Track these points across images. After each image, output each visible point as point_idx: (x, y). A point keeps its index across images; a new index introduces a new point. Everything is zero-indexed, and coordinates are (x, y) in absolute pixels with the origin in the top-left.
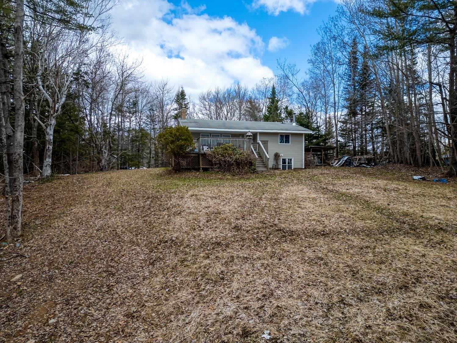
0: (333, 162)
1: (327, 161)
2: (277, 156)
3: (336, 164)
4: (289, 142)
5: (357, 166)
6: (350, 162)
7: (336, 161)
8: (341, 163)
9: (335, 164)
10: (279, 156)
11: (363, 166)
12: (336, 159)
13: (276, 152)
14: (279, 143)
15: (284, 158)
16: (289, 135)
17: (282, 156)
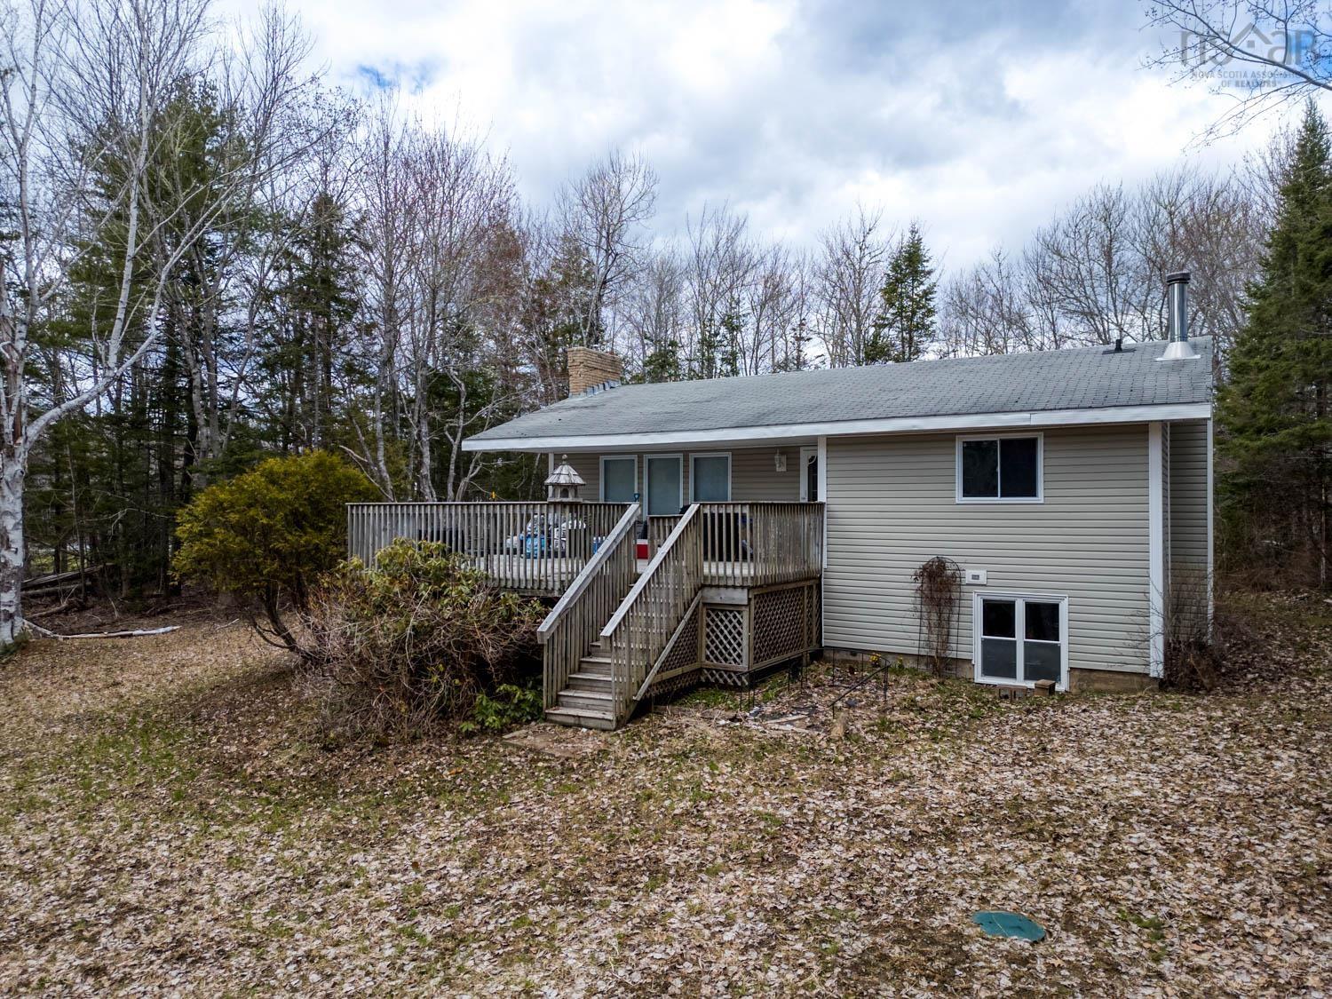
2: (938, 583)
4: (1032, 492)
10: (956, 581)
13: (940, 551)
14: (959, 497)
15: (999, 594)
16: (1032, 443)
17: (982, 580)
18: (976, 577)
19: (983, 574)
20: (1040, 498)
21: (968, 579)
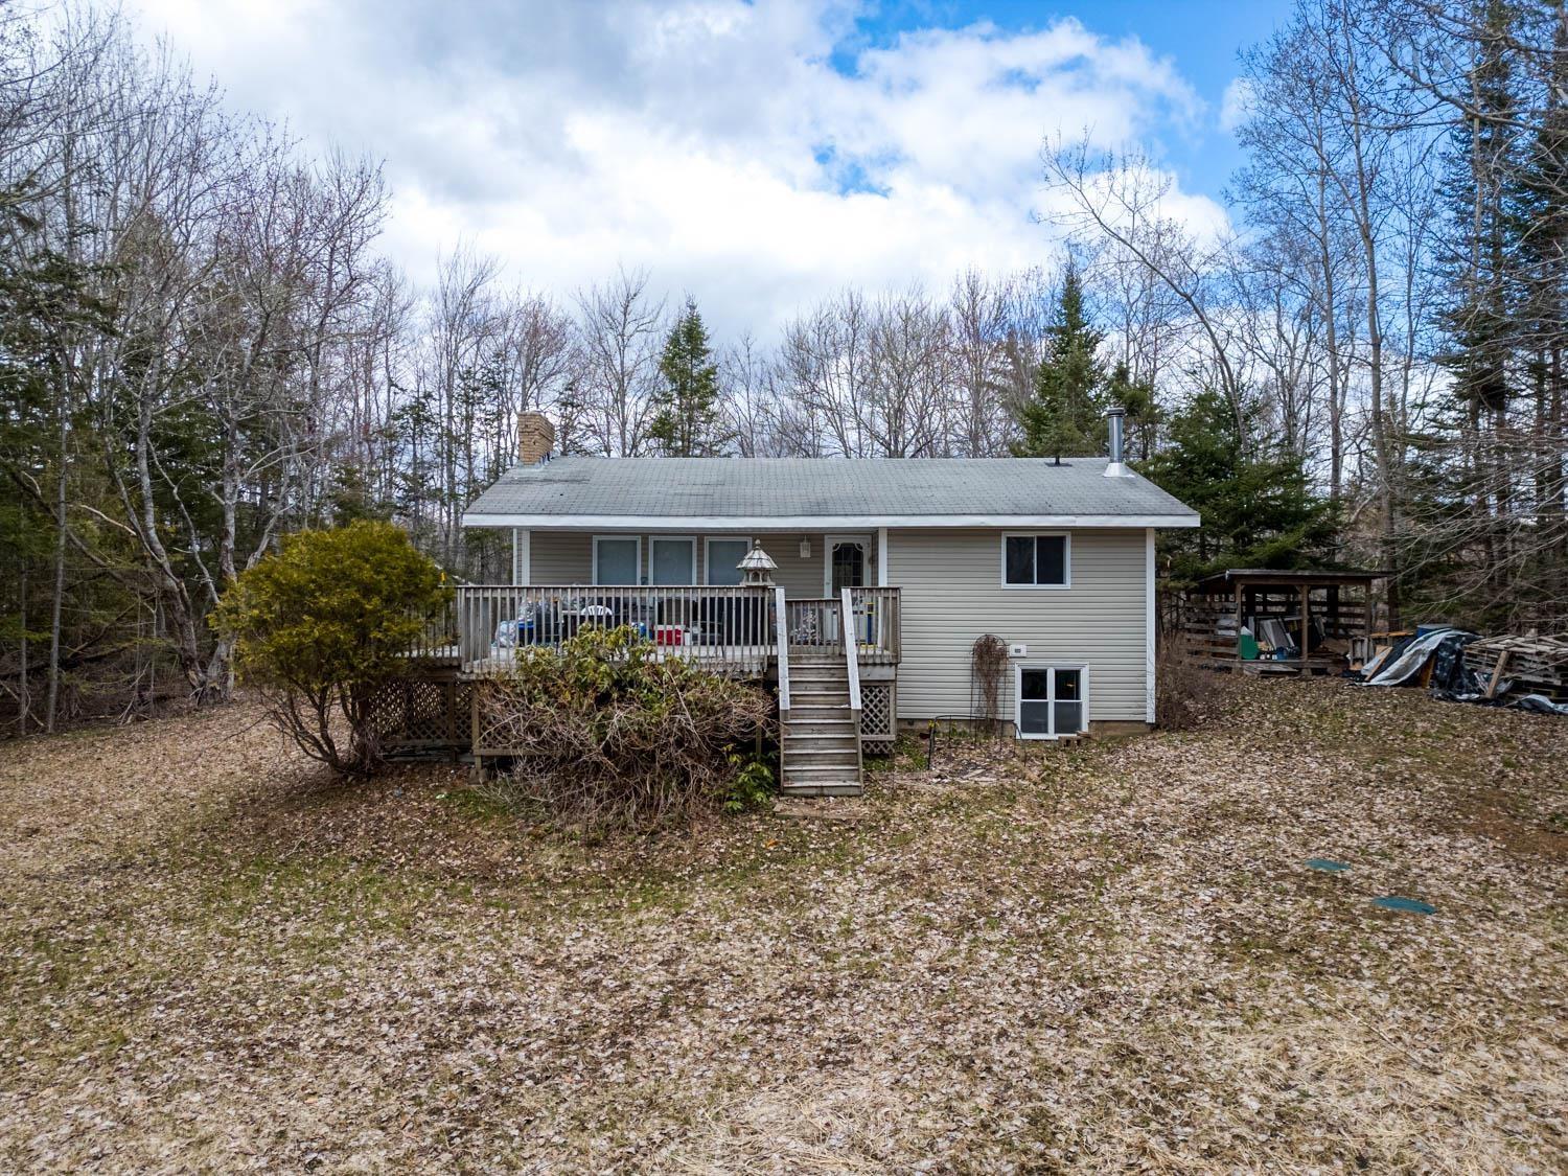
0: (1362, 650)
1: (1330, 645)
2: (988, 657)
3: (1378, 667)
4: (1060, 579)
5: (1499, 700)
6: (1457, 669)
7: (1382, 653)
8: (1406, 667)
9: (1372, 665)
10: (1003, 655)
11: (1536, 708)
12: (1378, 641)
13: (988, 630)
14: (1004, 585)
15: (1035, 664)
16: (1062, 539)
17: (1023, 653)
18: (1018, 651)
19: (1023, 648)
20: (1068, 585)
21: (1012, 653)
